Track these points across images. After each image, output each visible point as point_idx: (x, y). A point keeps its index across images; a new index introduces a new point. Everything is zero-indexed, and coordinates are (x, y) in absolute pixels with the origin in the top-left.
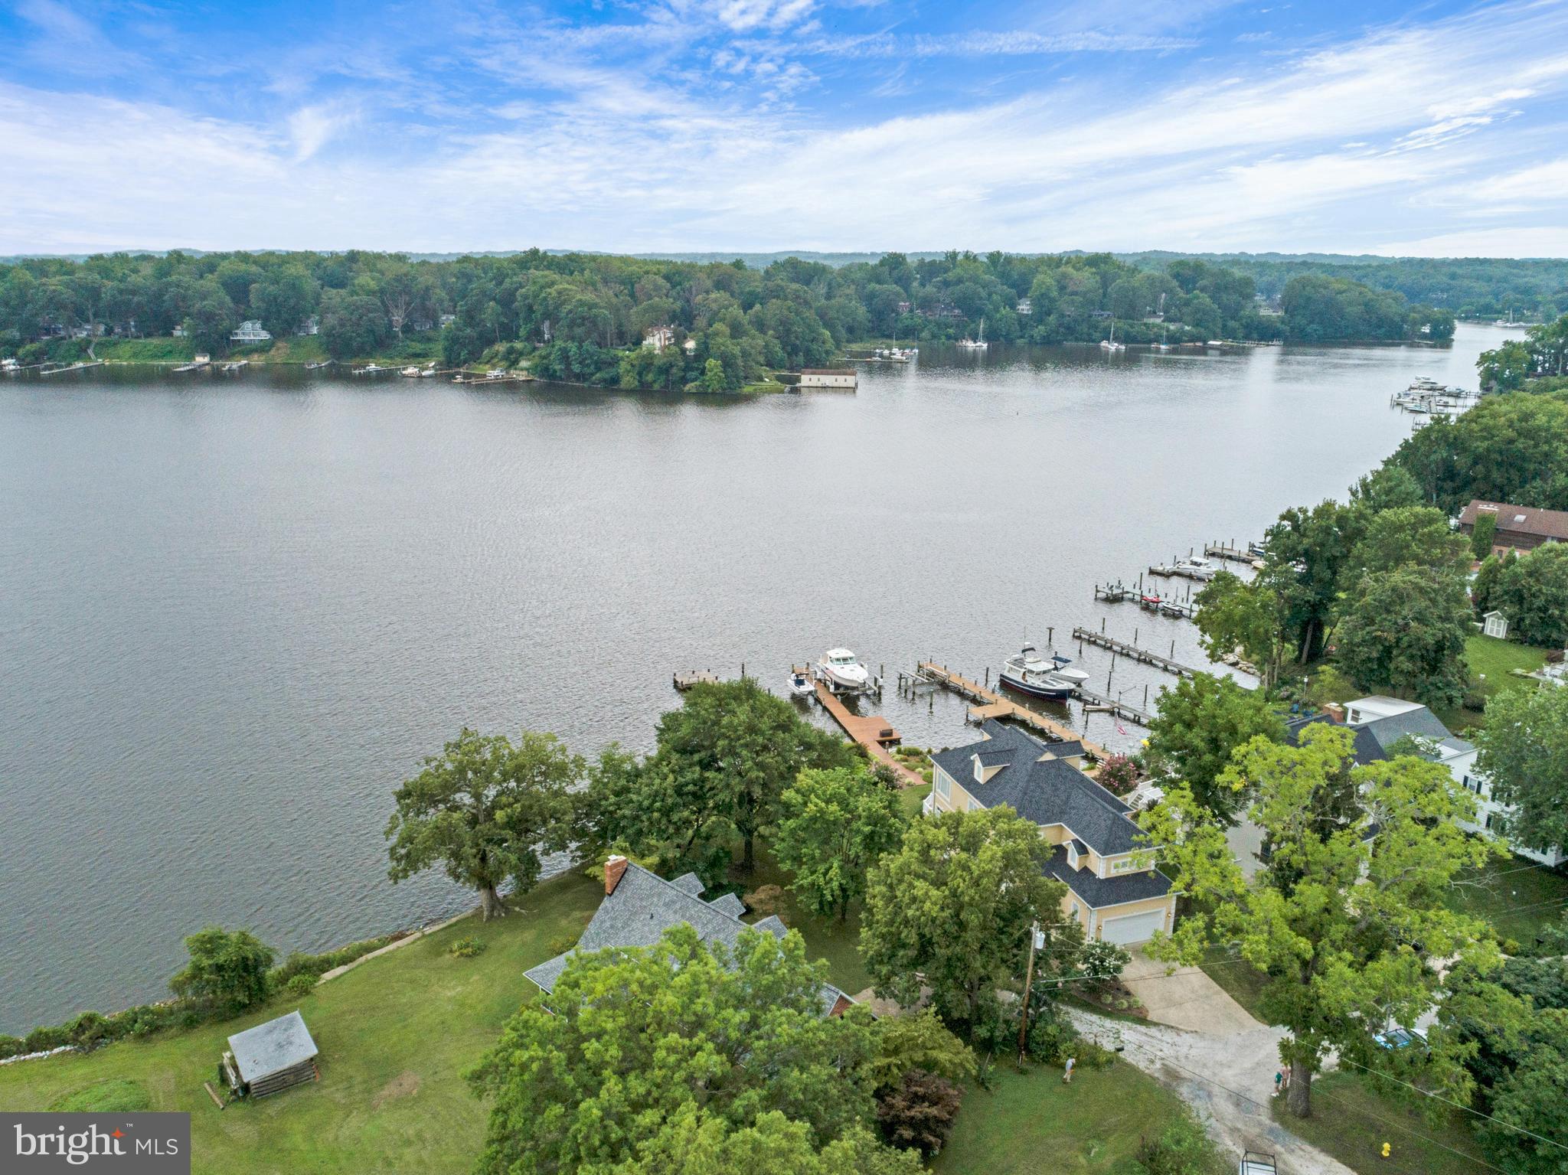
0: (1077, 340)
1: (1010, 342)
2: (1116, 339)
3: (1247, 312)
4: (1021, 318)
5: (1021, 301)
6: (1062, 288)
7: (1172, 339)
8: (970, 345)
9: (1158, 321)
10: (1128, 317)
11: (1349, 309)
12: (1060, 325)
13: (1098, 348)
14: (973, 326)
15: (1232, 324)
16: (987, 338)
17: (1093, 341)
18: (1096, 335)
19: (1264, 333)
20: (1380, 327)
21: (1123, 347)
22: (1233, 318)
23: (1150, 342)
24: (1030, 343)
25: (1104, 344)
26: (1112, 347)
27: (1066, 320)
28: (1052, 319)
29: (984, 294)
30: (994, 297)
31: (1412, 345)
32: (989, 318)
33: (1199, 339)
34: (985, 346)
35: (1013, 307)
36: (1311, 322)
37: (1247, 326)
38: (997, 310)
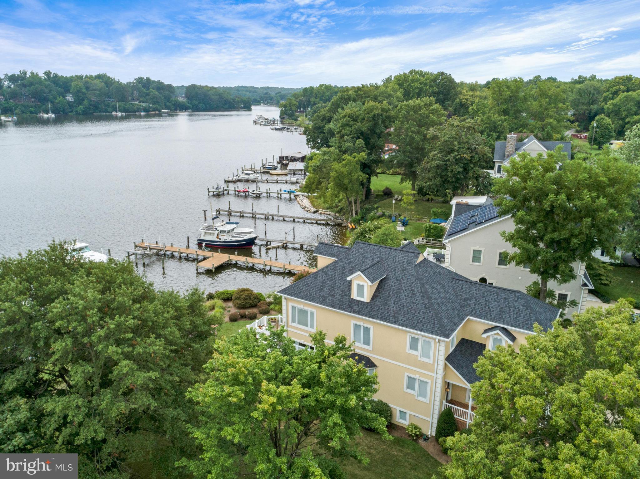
0: (100, 112)
1: (67, 114)
2: (120, 111)
3: (173, 99)
4: (69, 102)
5: (67, 95)
6: (87, 88)
7: (145, 110)
8: (45, 116)
9: (137, 103)
10: (123, 101)
11: (213, 97)
12: (91, 105)
13: (112, 115)
14: (44, 106)
15: (168, 104)
16: (53, 112)
17: (108, 112)
18: (109, 109)
19: (182, 108)
20: (226, 104)
21: (124, 114)
22: (168, 102)
23: (136, 112)
24: (76, 114)
25: (114, 113)
26: (119, 114)
27: (93, 103)
28: (86, 102)
29: (47, 90)
30: (53, 92)
31: (238, 111)
32: (52, 102)
33: (157, 110)
34: (53, 116)
35: (64, 97)
36: (200, 103)
37: (175, 105)
38: (55, 98)
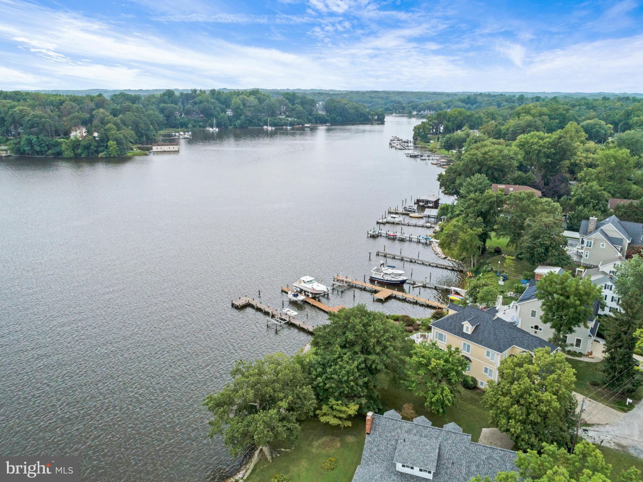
0: (254, 126)
1: (227, 127)
2: (270, 125)
3: (314, 113)
4: (229, 117)
5: (227, 110)
6: (244, 105)
7: (291, 124)
8: (211, 130)
9: (283, 117)
10: (272, 116)
11: (350, 111)
12: (246, 120)
13: (263, 129)
14: (210, 121)
15: (310, 117)
16: (217, 127)
17: (261, 126)
18: (261, 124)
19: (321, 121)
20: (361, 117)
21: (273, 128)
22: (310, 115)
23: (283, 125)
24: (235, 128)
25: (265, 127)
26: (270, 128)
27: (248, 118)
28: (242, 117)
29: (212, 107)
30: (217, 108)
31: (372, 124)
32: (216, 118)
33: (300, 124)
34: (217, 130)
35: (225, 112)
36: (337, 116)
37: (315, 118)
38: (219, 114)
